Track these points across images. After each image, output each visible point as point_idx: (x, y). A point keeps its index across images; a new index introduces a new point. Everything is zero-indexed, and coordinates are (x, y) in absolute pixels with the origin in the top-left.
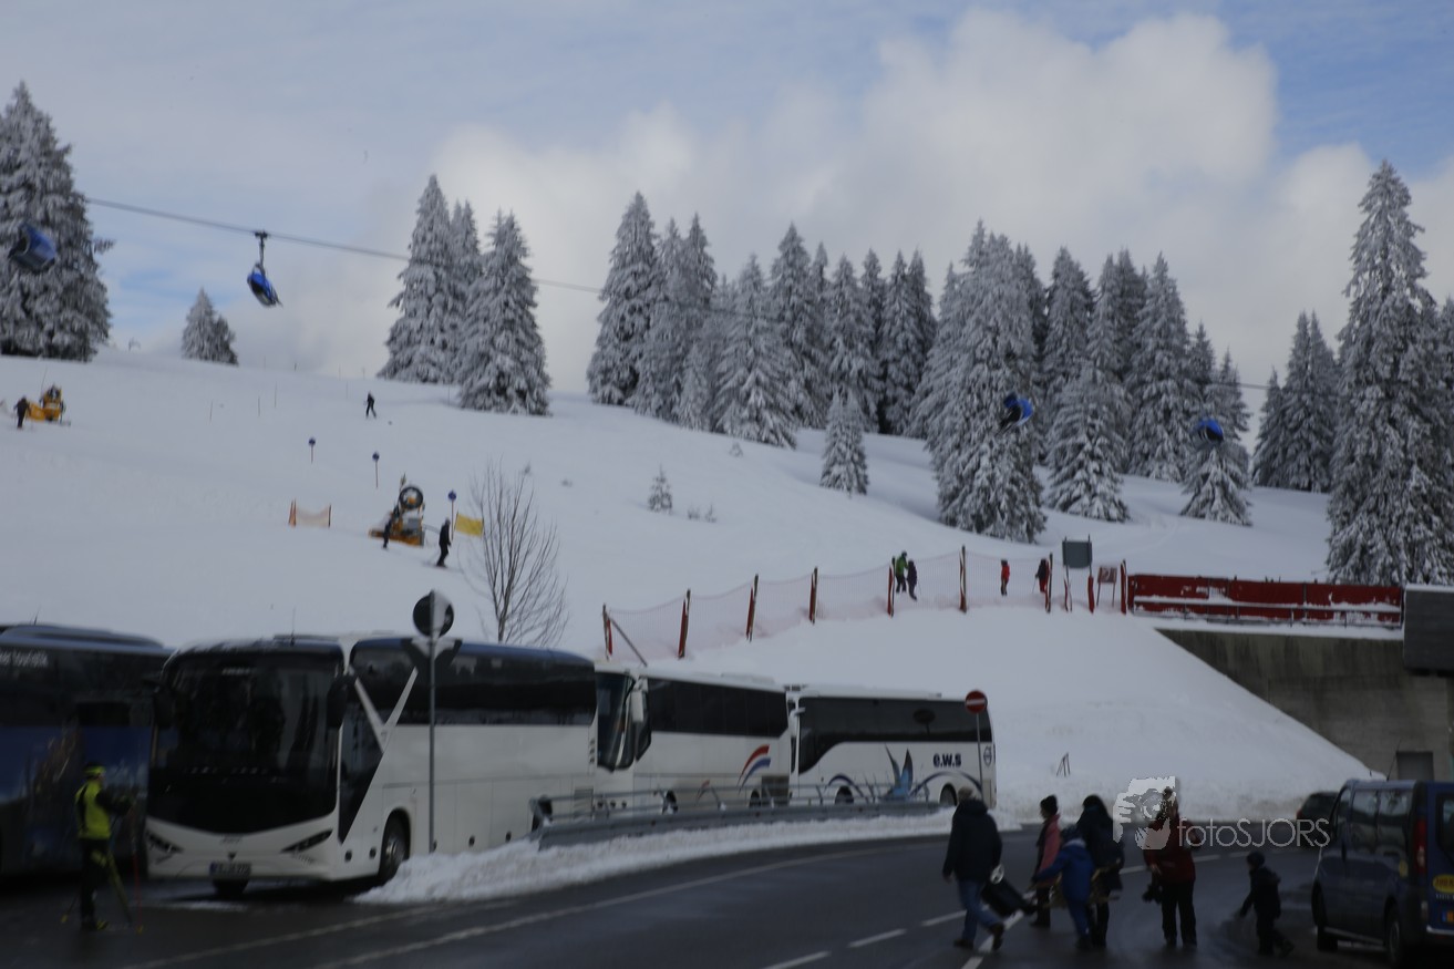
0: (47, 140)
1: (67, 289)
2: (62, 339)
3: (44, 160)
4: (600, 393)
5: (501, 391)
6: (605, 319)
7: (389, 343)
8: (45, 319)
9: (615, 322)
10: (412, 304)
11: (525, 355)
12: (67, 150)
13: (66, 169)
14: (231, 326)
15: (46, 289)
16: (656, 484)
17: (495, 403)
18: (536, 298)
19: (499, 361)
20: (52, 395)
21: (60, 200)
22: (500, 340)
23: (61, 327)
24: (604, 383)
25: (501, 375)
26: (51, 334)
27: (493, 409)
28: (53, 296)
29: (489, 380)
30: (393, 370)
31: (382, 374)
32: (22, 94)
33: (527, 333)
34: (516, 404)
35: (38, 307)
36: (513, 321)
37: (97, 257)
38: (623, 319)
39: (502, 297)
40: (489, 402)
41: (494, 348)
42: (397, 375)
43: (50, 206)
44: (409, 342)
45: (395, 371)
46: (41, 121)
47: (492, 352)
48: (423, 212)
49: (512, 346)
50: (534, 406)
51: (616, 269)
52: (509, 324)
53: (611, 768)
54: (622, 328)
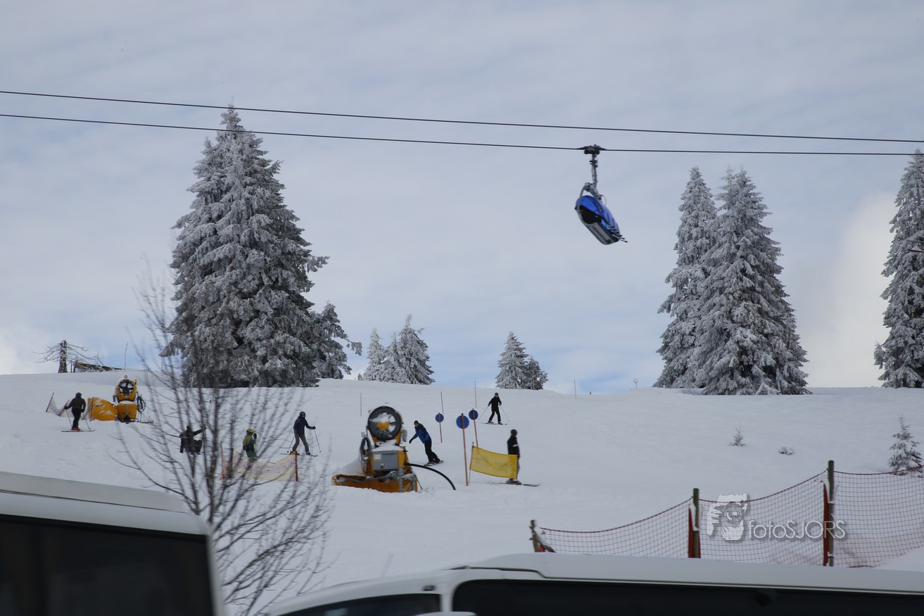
1: (278, 312)
2: (276, 364)
3: (248, 179)
4: (892, 378)
5: (746, 370)
7: (662, 351)
8: (257, 345)
9: (903, 296)
10: (683, 305)
11: (770, 327)
12: (275, 168)
13: (274, 186)
14: (542, 368)
15: (257, 313)
17: (741, 386)
18: (779, 261)
19: (738, 336)
21: (264, 219)
22: (739, 311)
25: (743, 351)
27: (739, 392)
29: (730, 359)
32: (232, 119)
33: (770, 301)
34: (764, 385)
36: (753, 289)
37: (310, 276)
38: (911, 292)
39: (738, 263)
40: (733, 384)
41: (733, 322)
42: (674, 384)
43: (255, 226)
47: (729, 326)
49: (754, 318)
50: (786, 384)
51: (899, 238)
52: (748, 294)
54: (911, 302)
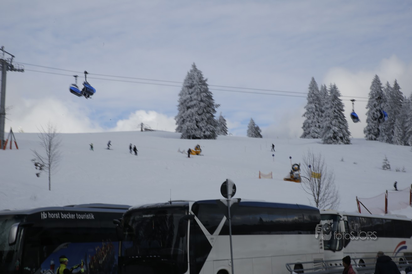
0: (201, 78)
1: (208, 119)
2: (208, 133)
3: (200, 83)
4: (368, 137)
5: (335, 138)
6: (368, 114)
7: (303, 128)
8: (202, 128)
9: (372, 115)
10: (309, 115)
11: (342, 126)
12: (206, 80)
13: (206, 85)
14: (260, 128)
15: (203, 119)
16: (384, 161)
17: (334, 142)
18: (344, 108)
19: (333, 129)
20: (198, 147)
21: (205, 94)
22: (334, 122)
23: (207, 130)
24: (369, 134)
25: (335, 133)
26: (204, 132)
27: (333, 143)
28: (204, 121)
29: (331, 135)
30: (305, 136)
31: (302, 137)
32: (194, 66)
33: (342, 119)
34: (340, 141)
35: (200, 125)
36: (337, 116)
37: (216, 109)
38: (374, 113)
39: (333, 109)
40: (331, 141)
41: (332, 125)
42: (306, 137)
43: (202, 96)
44: (309, 127)
45: (305, 135)
46: (199, 73)
47: (331, 126)
48: (311, 88)
49: (338, 124)
50: (345, 141)
51: (371, 99)
52: (336, 117)
53: (334, 251)
54: (374, 117)
